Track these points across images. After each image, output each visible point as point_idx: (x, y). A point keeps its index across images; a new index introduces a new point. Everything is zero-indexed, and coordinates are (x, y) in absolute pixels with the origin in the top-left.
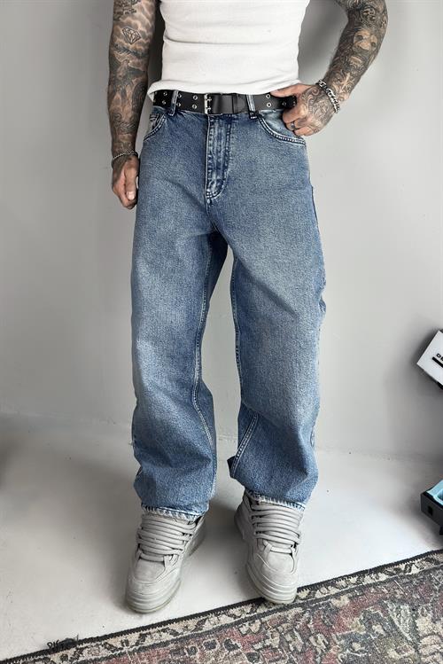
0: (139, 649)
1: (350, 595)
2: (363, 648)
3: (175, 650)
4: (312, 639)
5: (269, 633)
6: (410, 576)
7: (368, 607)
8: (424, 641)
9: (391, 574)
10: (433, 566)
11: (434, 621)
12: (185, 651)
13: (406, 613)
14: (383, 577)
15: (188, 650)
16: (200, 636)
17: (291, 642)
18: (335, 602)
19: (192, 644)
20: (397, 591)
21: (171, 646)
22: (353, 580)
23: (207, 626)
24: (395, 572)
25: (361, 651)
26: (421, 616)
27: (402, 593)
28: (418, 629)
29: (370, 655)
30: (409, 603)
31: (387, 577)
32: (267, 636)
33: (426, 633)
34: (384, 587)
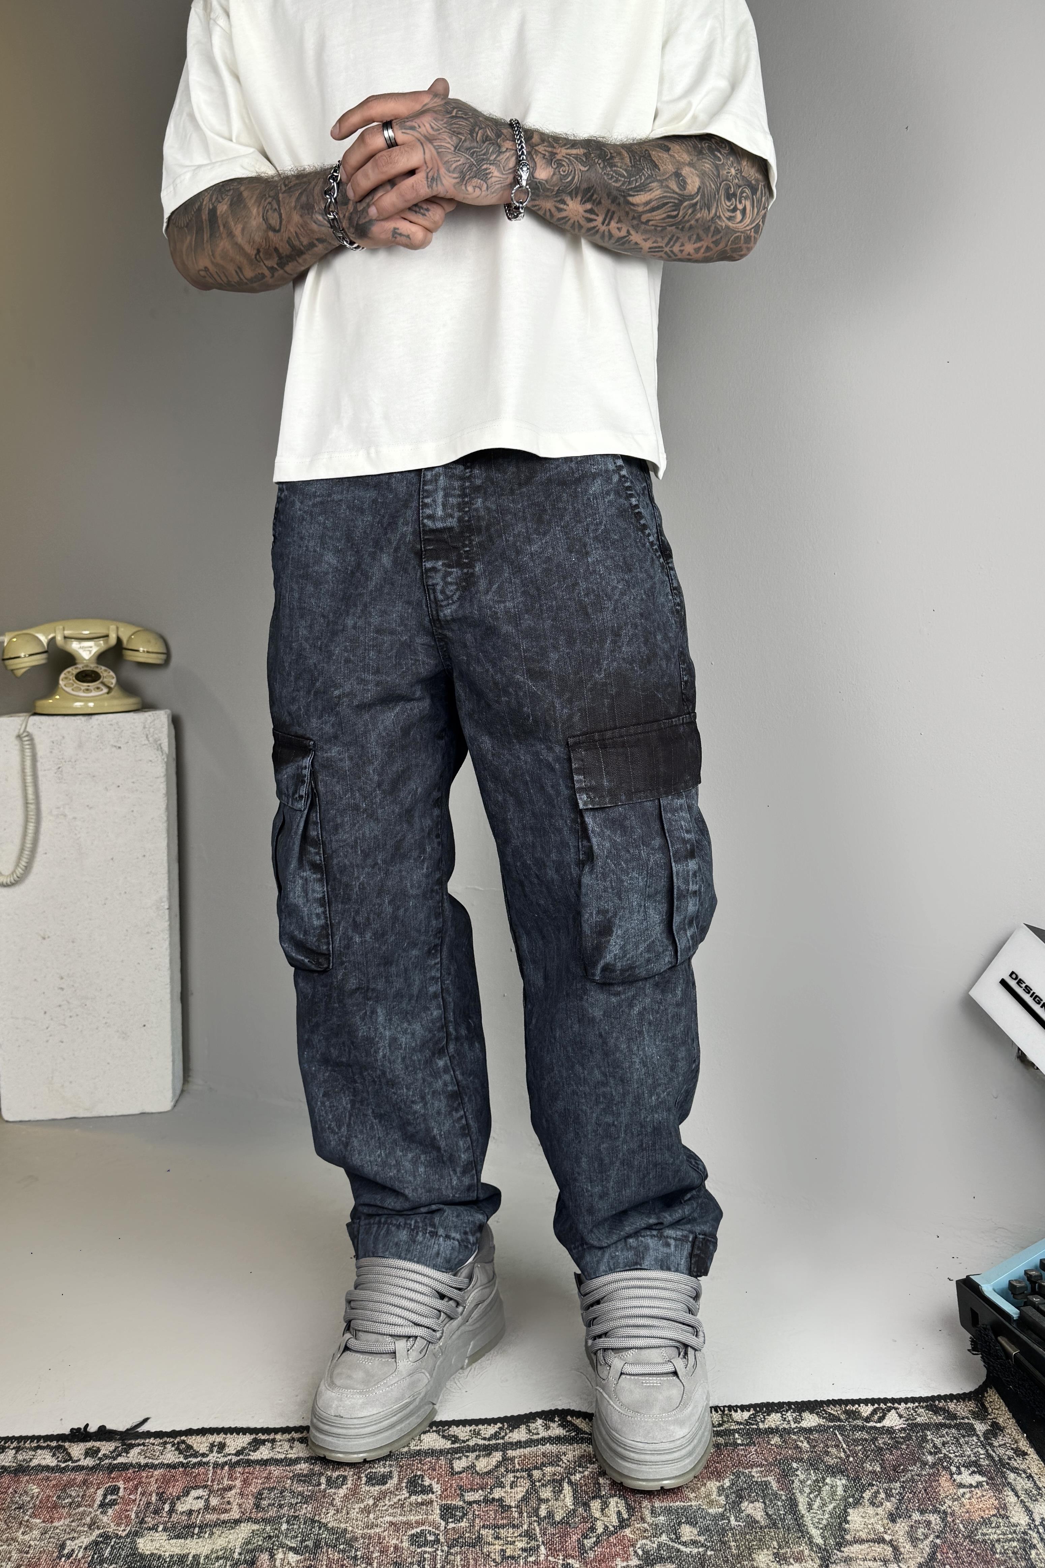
0: (238, 1461)
1: (721, 1440)
2: (702, 1539)
3: (305, 1476)
4: (595, 1505)
5: (508, 1479)
6: (875, 1428)
7: (751, 1467)
8: (852, 1550)
9: (833, 1418)
10: (939, 1419)
11: (893, 1518)
12: (325, 1481)
13: (833, 1493)
14: (810, 1420)
15: (329, 1480)
17: (545, 1500)
20: (834, 1451)
22: (741, 1416)
24: (843, 1417)
25: (694, 1543)
26: (867, 1504)
27: (842, 1455)
28: (847, 1525)
29: (709, 1553)
30: (848, 1476)
31: (822, 1421)
32: (502, 1482)
33: (864, 1536)
34: (806, 1438)
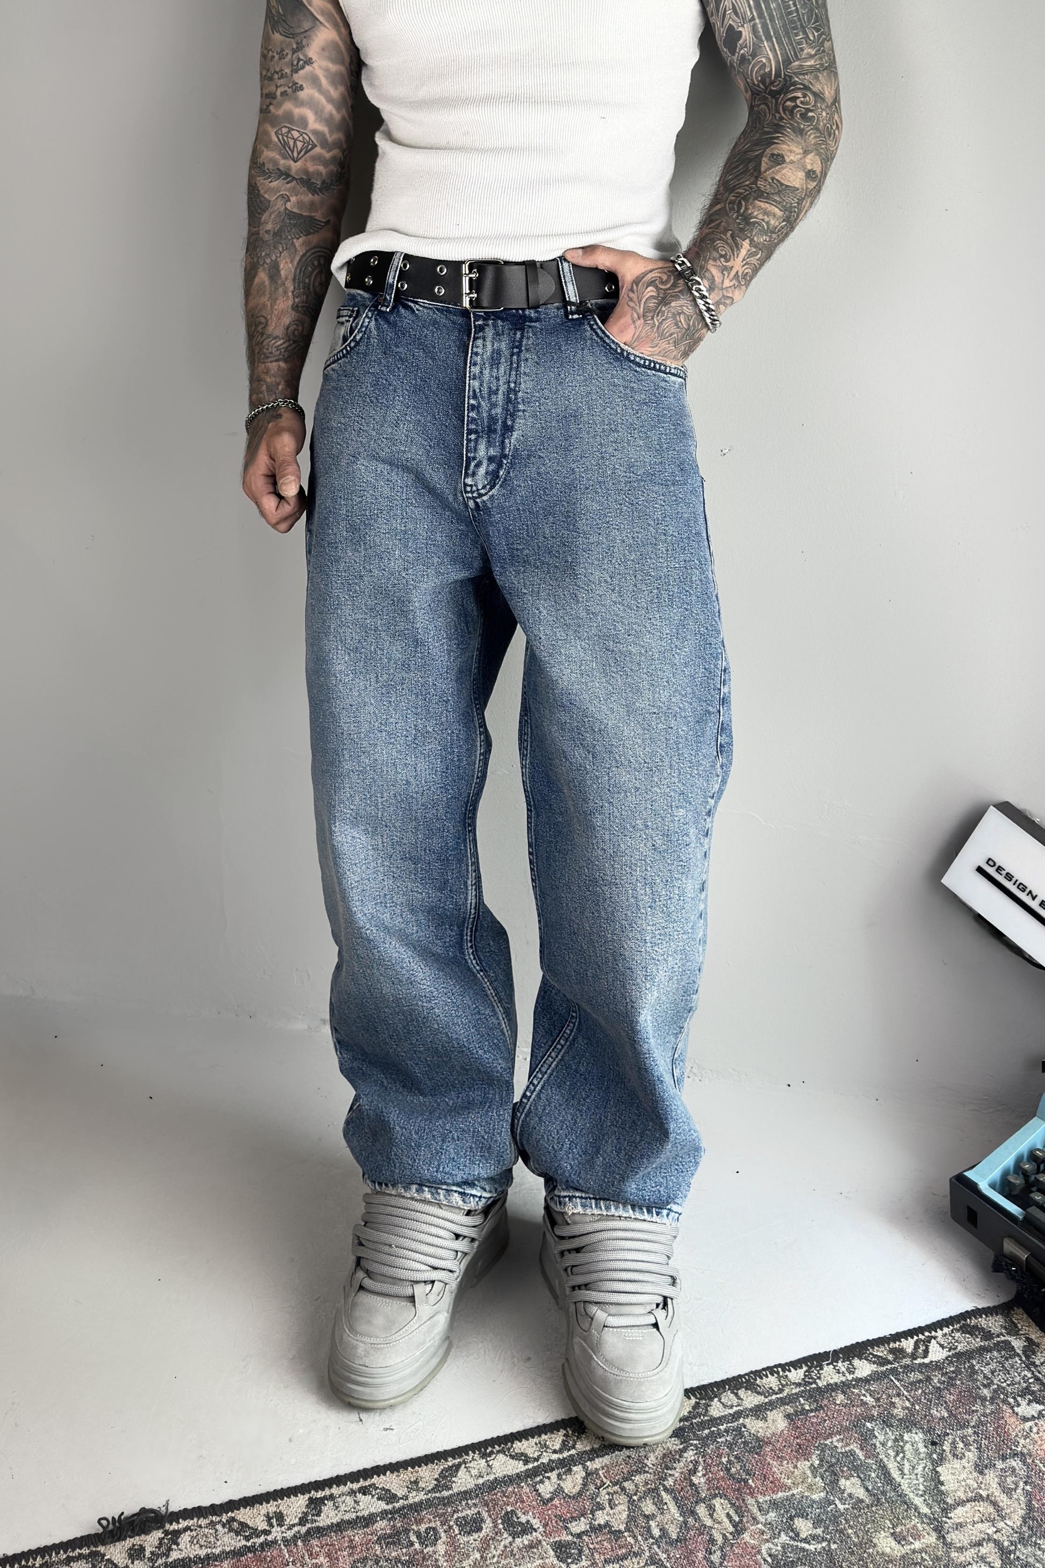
0: (308, 1532)
1: (790, 1409)
2: (819, 1531)
3: (390, 1536)
4: (701, 1510)
5: (603, 1497)
6: (926, 1365)
7: (830, 1435)
8: (959, 1514)
9: (883, 1362)
10: (978, 1342)
11: (980, 1468)
12: (413, 1538)
13: (917, 1452)
14: (864, 1368)
15: (418, 1535)
16: (447, 1502)
17: (652, 1517)
18: (754, 1426)
19: (429, 1521)
20: (895, 1400)
21: (381, 1525)
22: (796, 1375)
23: (463, 1481)
24: (890, 1357)
25: (814, 1537)
26: (950, 1456)
27: (908, 1404)
28: (943, 1488)
29: (833, 1546)
30: (922, 1428)
31: (874, 1367)
32: (598, 1503)
33: (963, 1497)
34: (867, 1391)
